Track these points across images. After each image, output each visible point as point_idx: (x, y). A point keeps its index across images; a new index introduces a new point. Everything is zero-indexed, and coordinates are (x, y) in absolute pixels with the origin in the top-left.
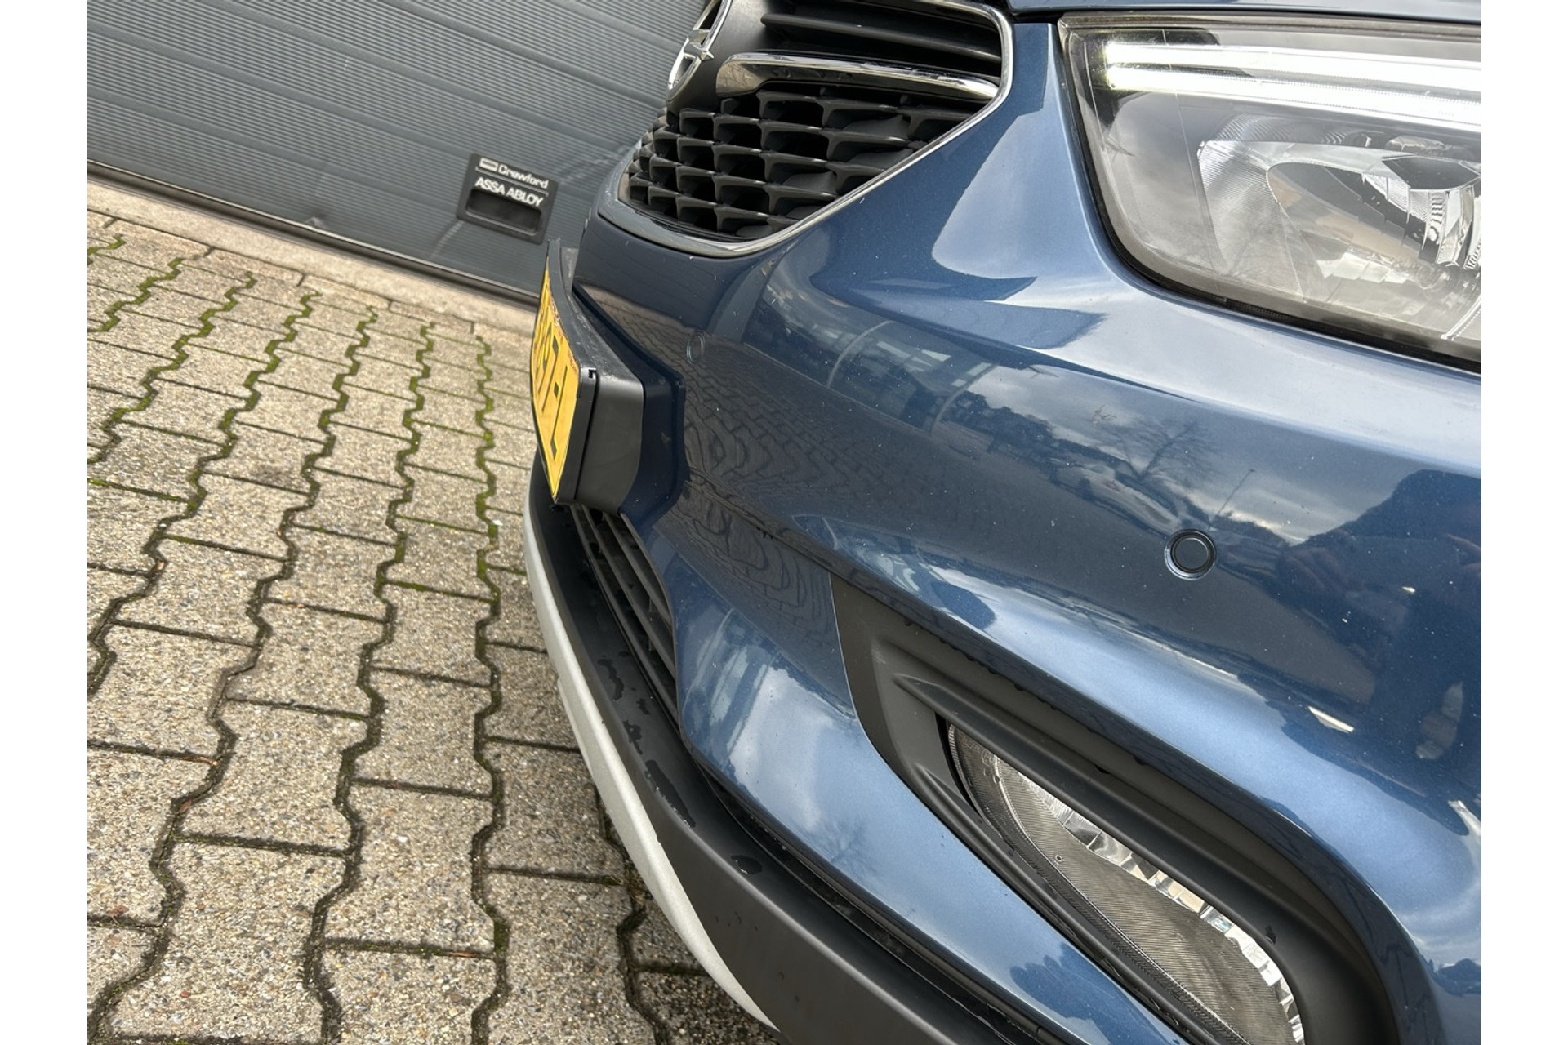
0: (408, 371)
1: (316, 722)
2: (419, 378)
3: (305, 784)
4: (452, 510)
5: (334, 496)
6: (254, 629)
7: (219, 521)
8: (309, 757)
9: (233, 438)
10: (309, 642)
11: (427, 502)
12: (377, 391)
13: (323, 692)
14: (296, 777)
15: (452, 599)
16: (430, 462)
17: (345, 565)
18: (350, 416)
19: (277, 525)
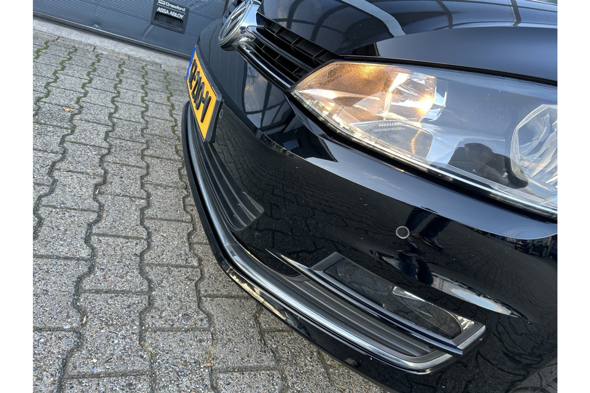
0: (140, 82)
1: (130, 200)
2: (145, 85)
3: (130, 219)
4: (164, 131)
5: (122, 127)
6: (103, 171)
7: (83, 136)
8: (129, 211)
9: (82, 107)
10: (122, 175)
11: (154, 129)
12: (130, 90)
13: (130, 191)
14: (126, 217)
15: (169, 161)
16: (154, 115)
17: (130, 150)
18: (122, 99)
19: (104, 137)
